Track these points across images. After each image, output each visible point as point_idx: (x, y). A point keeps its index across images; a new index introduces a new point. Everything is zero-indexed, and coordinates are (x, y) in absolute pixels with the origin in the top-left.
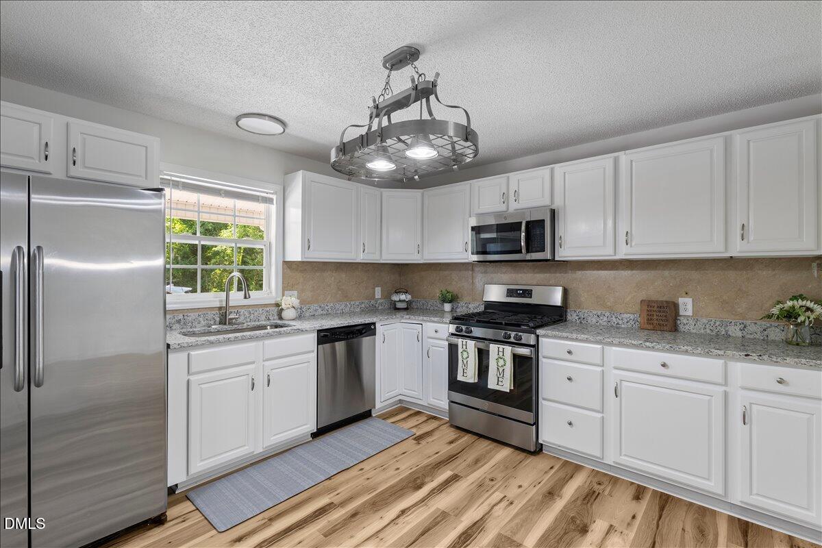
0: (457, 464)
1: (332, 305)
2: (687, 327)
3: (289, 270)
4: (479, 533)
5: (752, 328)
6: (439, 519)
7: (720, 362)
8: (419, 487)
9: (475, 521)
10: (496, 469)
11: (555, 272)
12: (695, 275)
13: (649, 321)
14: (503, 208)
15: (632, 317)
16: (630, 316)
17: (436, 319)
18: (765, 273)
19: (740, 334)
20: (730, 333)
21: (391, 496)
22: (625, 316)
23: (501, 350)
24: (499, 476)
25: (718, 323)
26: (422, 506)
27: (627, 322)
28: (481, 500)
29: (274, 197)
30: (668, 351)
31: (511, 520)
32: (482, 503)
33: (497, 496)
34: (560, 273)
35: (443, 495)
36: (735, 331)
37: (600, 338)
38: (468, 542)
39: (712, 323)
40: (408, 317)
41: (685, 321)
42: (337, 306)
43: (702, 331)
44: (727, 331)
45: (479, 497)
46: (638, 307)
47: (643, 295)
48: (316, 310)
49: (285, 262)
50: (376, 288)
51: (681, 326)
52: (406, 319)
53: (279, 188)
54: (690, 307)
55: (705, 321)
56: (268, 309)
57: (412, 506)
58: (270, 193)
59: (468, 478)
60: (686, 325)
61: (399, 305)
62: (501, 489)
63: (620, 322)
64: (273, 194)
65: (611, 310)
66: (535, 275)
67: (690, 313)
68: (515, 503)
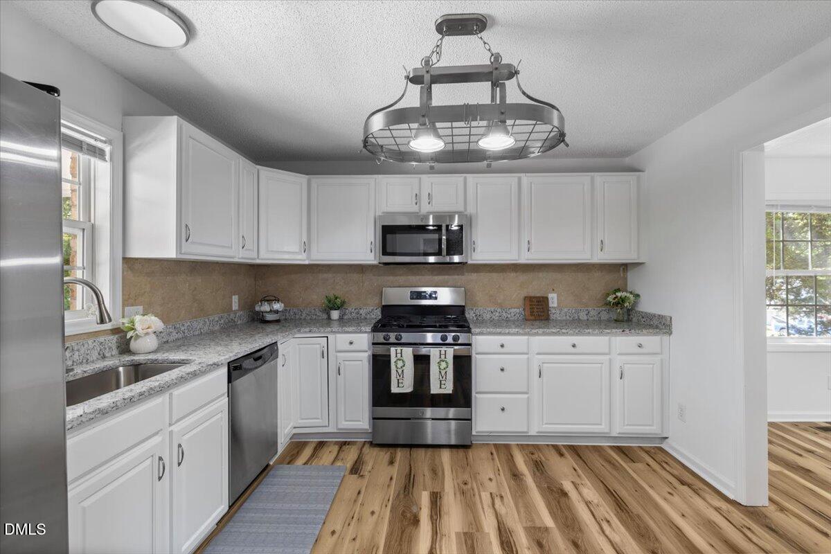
0: (421, 480)
1: (189, 324)
2: (555, 316)
3: (130, 272)
4: (511, 536)
5: (592, 313)
6: (469, 542)
7: (606, 338)
8: (416, 521)
9: (496, 526)
10: (456, 472)
11: (454, 274)
12: (558, 276)
13: (532, 313)
14: (415, 209)
15: (518, 311)
16: (516, 311)
17: (350, 329)
18: (597, 274)
19: (585, 318)
20: (580, 317)
21: (401, 545)
22: (513, 310)
23: (443, 352)
24: (466, 477)
25: (573, 311)
26: (441, 539)
27: (514, 316)
28: (479, 506)
29: (107, 149)
30: (577, 334)
31: (518, 512)
32: (483, 508)
33: (485, 496)
34: (458, 275)
35: (445, 519)
36: (583, 316)
37: (527, 330)
38: (514, 549)
39: (570, 311)
40: (308, 329)
41: (554, 311)
42: (195, 325)
43: (564, 318)
44: (578, 316)
45: (475, 504)
46: (521, 303)
47: (524, 293)
48: (169, 334)
49: (127, 261)
50: (233, 297)
51: (551, 315)
52: (306, 332)
53: (117, 135)
54: (556, 300)
55: (566, 310)
56: (102, 339)
57: (432, 542)
58: (101, 141)
59: (446, 491)
60: (555, 315)
61: (269, 317)
62: (481, 489)
63: (509, 316)
64: (105, 142)
65: (501, 306)
66: (434, 277)
67: (555, 305)
68: (503, 494)
